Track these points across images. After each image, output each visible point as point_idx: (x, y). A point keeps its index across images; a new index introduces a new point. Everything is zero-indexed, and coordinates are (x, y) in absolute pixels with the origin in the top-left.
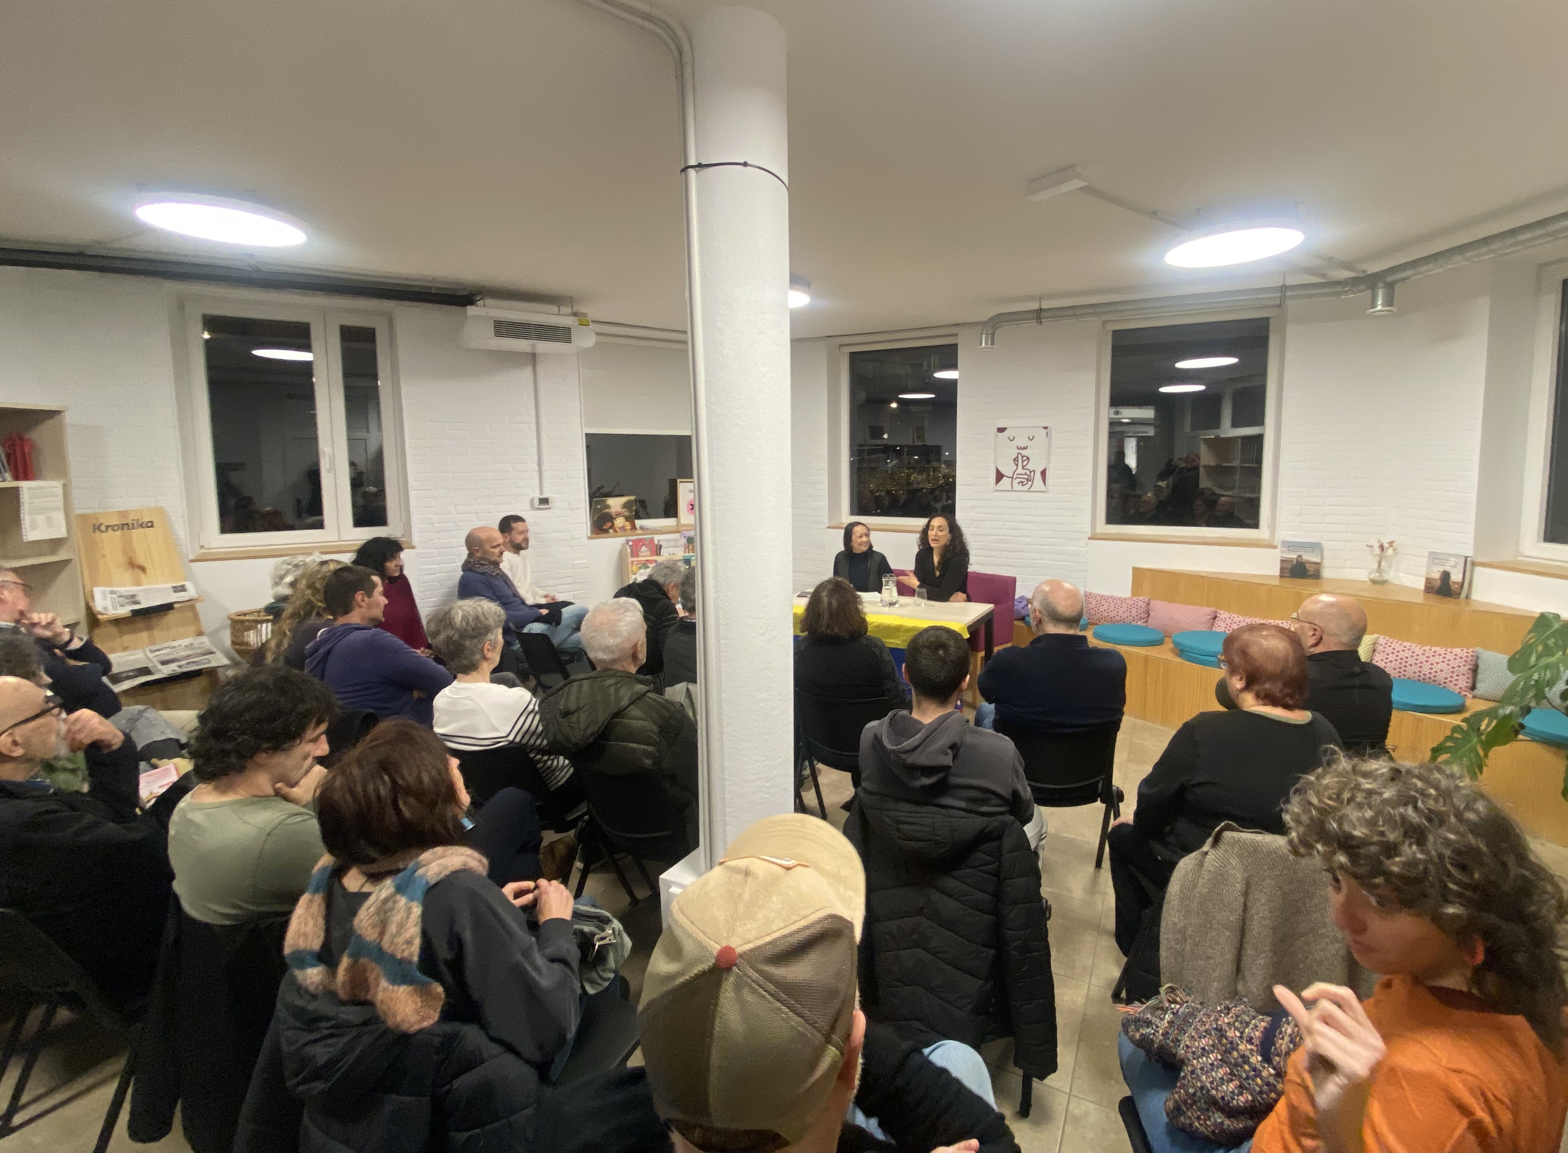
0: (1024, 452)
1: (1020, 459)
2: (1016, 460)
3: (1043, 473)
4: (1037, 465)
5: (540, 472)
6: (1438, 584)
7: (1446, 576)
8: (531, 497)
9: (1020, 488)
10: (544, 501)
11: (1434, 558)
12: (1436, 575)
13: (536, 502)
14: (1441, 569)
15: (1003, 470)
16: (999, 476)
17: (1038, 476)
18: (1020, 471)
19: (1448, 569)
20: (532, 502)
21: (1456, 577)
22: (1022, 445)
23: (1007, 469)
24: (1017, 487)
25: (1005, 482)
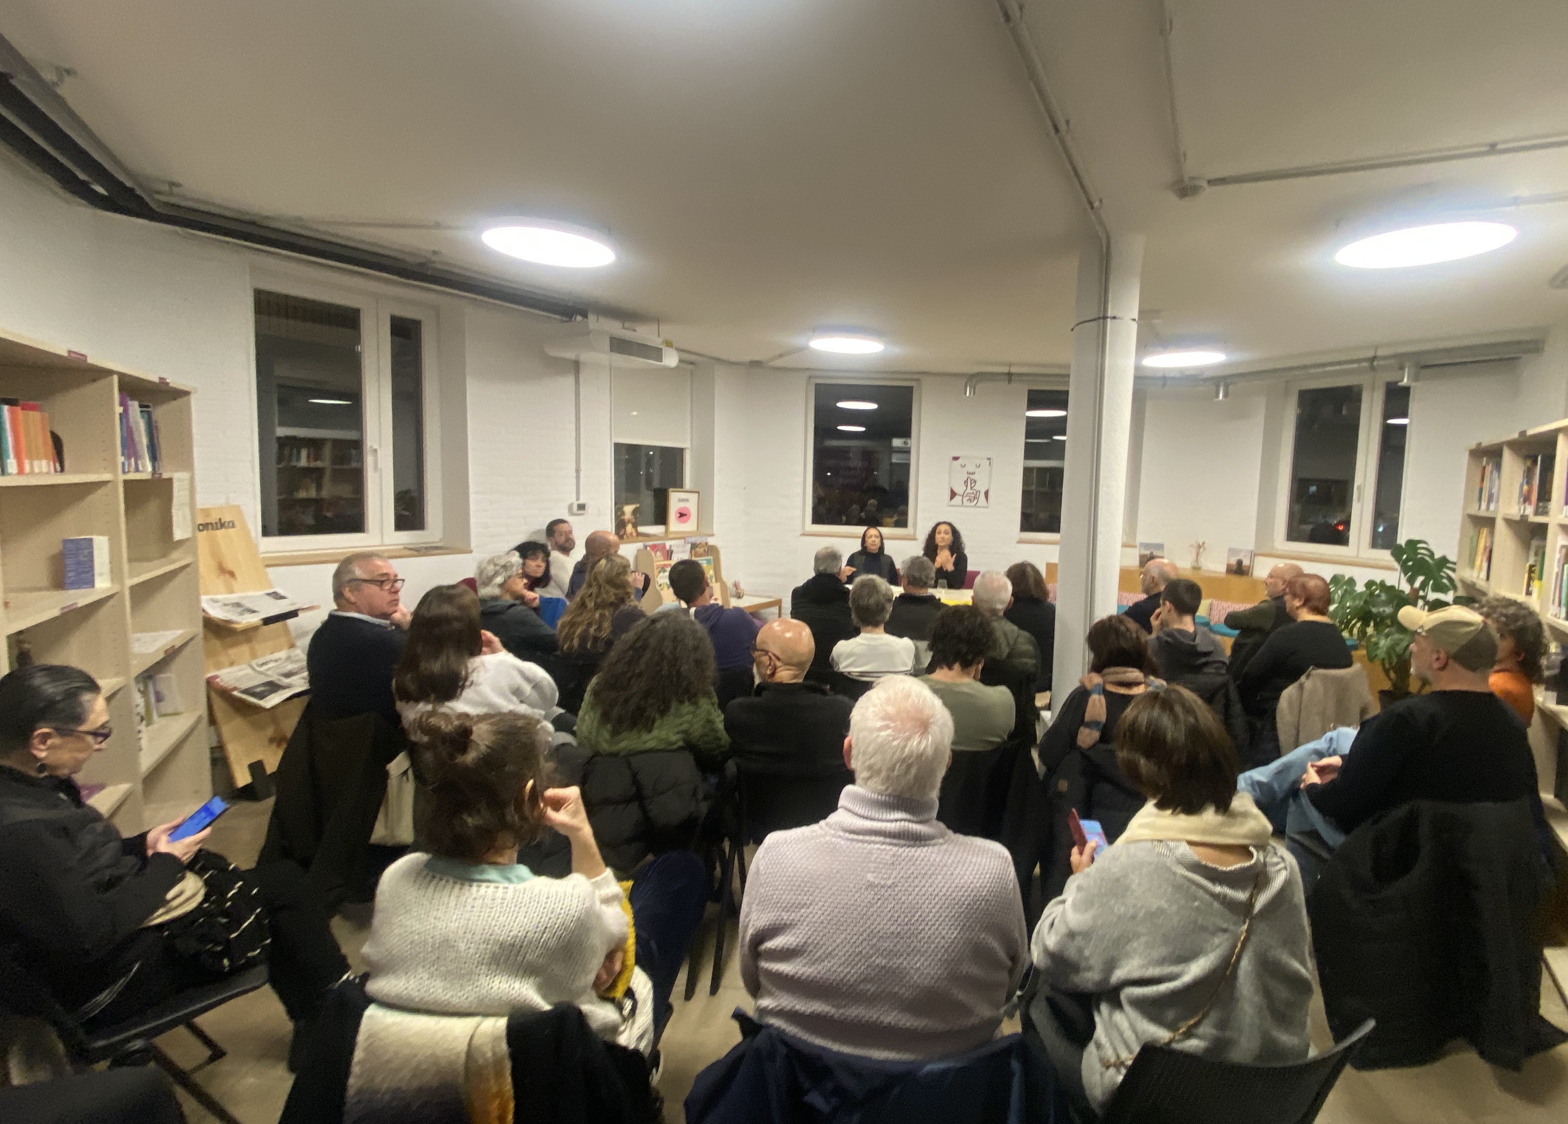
0: (972, 477)
1: (970, 482)
2: (966, 482)
3: (986, 494)
4: (981, 487)
5: (578, 477)
6: (1235, 567)
7: (1240, 563)
8: (569, 502)
9: (969, 504)
10: (582, 507)
11: (1232, 551)
12: (1233, 561)
13: (575, 508)
14: (1237, 558)
15: (956, 490)
16: (953, 494)
17: (982, 497)
18: (969, 490)
19: (1240, 558)
20: (570, 507)
21: (1246, 562)
22: (971, 471)
23: (959, 489)
24: (966, 503)
25: (957, 499)
